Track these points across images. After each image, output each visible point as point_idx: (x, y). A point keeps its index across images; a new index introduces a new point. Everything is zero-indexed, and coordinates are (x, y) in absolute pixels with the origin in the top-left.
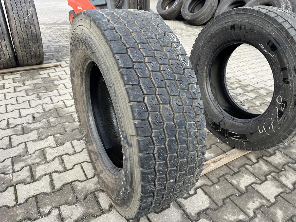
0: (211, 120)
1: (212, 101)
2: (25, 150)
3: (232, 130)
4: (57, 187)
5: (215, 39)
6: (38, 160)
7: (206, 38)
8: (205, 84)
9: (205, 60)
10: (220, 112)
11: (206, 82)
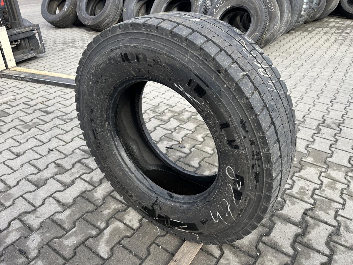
0: (139, 203)
1: (132, 173)
3: (173, 217)
5: (104, 78)
7: (90, 76)
8: (114, 147)
9: (101, 111)
10: (150, 187)
11: (115, 145)
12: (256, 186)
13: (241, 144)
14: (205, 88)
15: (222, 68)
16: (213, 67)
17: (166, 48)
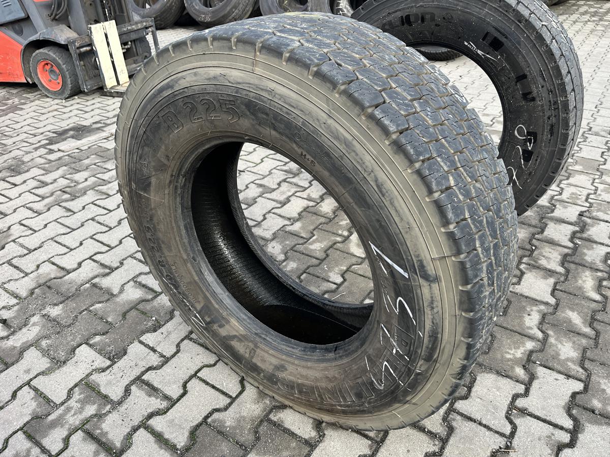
2: (41, 400)
4: (180, 442)
12: (550, 140)
13: (538, 95)
14: (503, 39)
15: (524, 17)
16: (513, 17)
17: (461, 4)
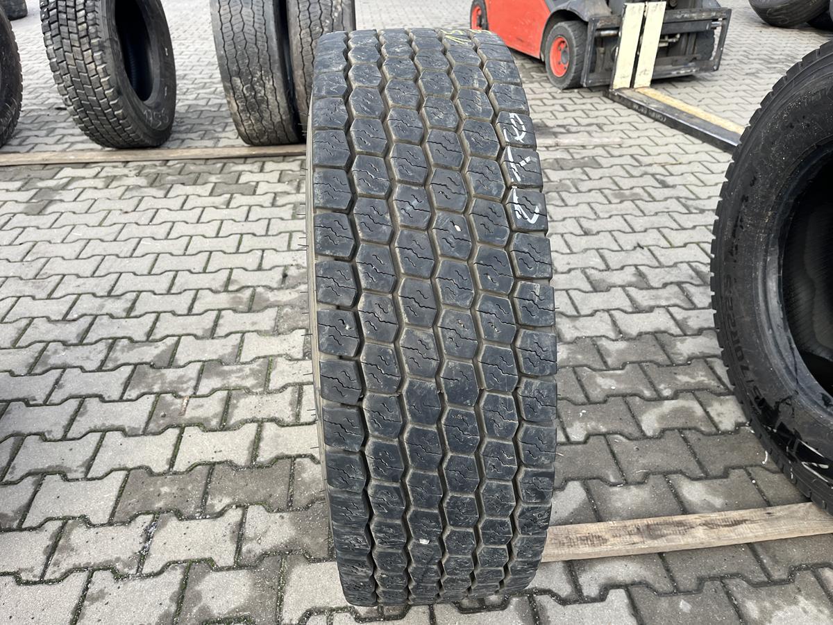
0: (755, 388)
1: (771, 327)
2: (236, 350)
3: (809, 439)
4: (263, 457)
5: (807, 122)
6: (249, 382)
7: (783, 114)
8: (760, 264)
9: (771, 187)
10: (792, 368)
11: (765, 261)
